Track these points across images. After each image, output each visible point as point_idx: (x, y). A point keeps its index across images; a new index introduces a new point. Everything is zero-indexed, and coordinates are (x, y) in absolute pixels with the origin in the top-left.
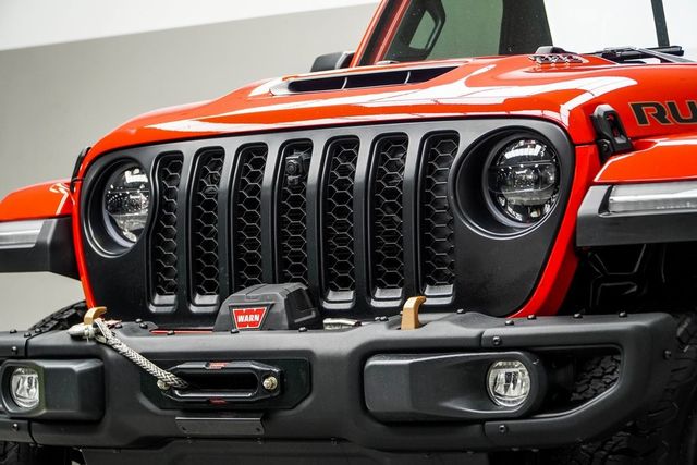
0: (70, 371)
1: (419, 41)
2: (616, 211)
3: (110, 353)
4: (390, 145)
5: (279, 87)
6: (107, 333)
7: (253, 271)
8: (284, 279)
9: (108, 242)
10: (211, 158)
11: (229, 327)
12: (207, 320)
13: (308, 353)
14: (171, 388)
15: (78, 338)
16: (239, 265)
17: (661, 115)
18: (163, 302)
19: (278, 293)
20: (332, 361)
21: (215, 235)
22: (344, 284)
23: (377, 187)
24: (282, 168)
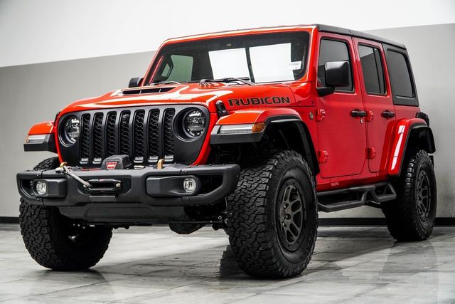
0: (56, 182)
1: (164, 74)
2: (222, 133)
3: (68, 176)
4: (155, 112)
5: (120, 93)
6: (67, 170)
7: (112, 151)
8: (122, 154)
9: (67, 142)
10: (99, 116)
11: (105, 168)
12: (98, 166)
13: (130, 176)
14: (88, 187)
15: (58, 172)
16: (108, 149)
17: (238, 103)
18: (84, 160)
19: (120, 158)
20: (137, 179)
21: (100, 140)
22: (140, 155)
23: (150, 125)
24: (122, 119)
